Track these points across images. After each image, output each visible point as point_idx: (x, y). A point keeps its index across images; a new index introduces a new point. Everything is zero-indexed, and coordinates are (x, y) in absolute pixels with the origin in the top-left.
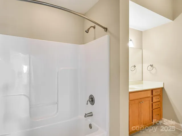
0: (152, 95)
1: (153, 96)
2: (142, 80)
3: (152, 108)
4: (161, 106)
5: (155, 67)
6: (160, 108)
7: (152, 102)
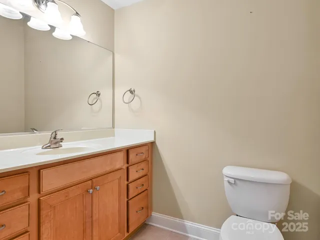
0: (128, 163)
1: (130, 164)
2: (113, 127)
3: (128, 197)
4: (150, 185)
5: (138, 96)
6: (146, 193)
7: (128, 180)
